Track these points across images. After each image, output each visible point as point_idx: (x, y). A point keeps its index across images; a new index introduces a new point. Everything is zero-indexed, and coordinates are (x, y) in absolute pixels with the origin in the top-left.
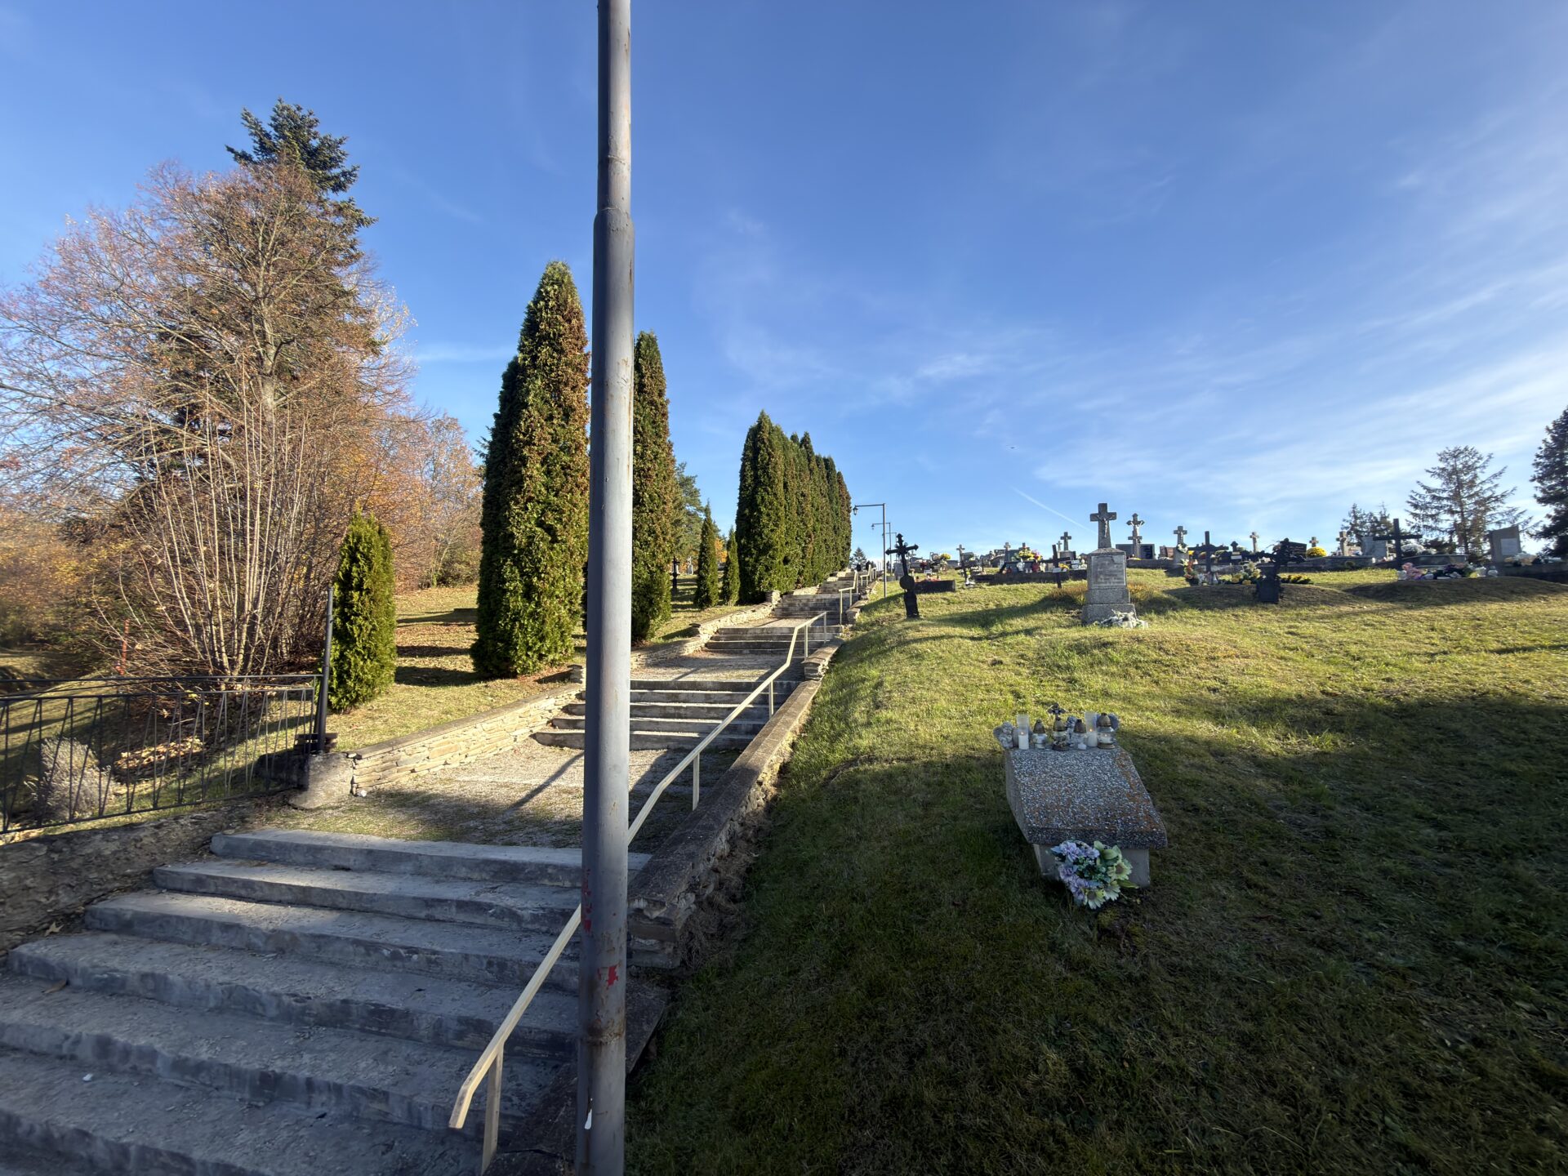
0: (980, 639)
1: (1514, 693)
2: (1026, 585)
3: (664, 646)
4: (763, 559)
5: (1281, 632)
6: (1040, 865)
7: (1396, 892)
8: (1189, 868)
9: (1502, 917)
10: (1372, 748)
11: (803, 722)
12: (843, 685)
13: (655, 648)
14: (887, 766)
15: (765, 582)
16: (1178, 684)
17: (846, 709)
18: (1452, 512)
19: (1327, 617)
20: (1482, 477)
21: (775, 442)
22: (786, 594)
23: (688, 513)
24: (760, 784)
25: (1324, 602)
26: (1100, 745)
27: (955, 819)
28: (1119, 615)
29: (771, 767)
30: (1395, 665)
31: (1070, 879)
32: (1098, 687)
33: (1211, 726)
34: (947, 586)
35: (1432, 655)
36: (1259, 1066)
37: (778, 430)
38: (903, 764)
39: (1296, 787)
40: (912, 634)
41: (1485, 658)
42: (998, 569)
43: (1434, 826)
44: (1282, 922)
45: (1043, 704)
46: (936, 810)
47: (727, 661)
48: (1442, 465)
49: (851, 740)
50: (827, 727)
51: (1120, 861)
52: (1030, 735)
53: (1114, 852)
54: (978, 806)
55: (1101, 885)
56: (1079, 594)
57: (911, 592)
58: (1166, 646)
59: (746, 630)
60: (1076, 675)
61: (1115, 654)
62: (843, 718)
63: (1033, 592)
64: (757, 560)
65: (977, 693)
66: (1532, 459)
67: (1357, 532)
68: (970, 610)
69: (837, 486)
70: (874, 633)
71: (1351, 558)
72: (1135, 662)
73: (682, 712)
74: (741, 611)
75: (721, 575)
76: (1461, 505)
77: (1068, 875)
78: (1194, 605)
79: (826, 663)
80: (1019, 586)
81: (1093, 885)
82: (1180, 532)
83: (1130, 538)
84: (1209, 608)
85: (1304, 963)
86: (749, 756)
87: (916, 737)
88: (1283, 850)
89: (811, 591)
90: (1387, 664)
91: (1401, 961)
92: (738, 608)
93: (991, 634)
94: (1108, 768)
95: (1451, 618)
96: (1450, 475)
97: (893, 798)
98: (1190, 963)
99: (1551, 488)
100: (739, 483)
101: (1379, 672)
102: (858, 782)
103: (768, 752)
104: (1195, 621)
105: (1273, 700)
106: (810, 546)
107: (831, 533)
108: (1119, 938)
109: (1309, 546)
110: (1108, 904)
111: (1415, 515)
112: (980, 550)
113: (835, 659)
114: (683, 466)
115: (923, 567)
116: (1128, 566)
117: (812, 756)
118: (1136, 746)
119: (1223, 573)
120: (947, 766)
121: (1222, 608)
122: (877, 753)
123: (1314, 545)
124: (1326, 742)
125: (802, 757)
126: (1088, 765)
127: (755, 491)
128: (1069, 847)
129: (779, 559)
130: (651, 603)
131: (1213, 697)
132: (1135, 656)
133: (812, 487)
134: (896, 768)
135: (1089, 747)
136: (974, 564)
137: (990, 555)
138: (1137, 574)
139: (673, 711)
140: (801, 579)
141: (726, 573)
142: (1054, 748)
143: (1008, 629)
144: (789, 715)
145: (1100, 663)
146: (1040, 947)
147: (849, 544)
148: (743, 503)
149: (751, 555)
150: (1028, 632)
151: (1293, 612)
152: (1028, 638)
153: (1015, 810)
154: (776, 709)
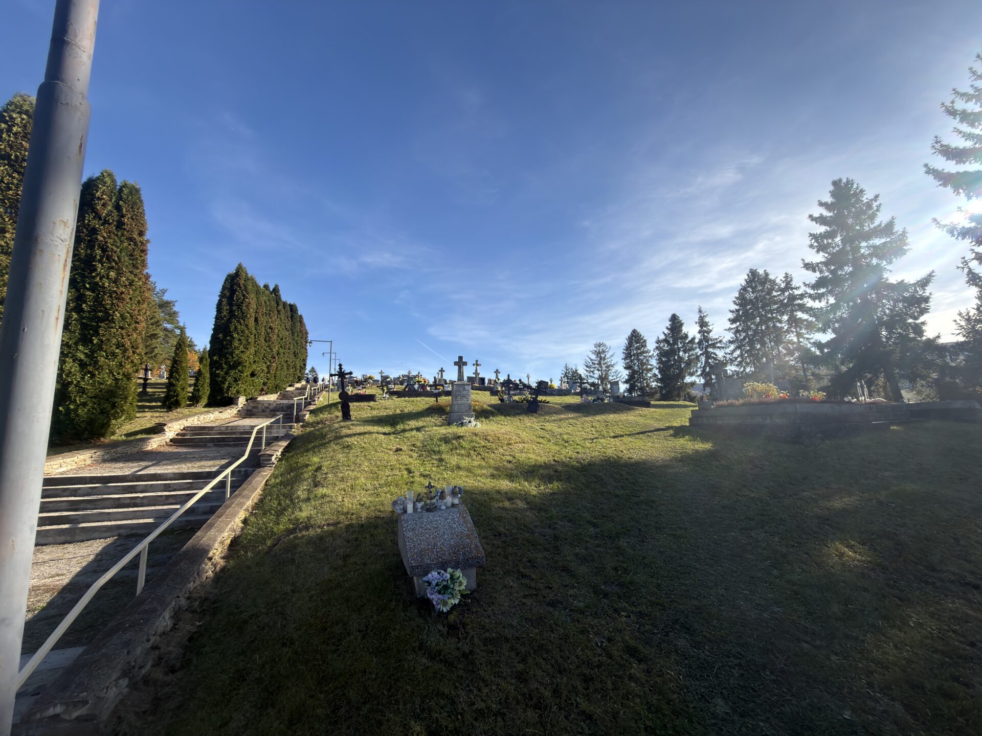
0: (389, 434)
1: (618, 457)
2: (419, 399)
3: (124, 443)
4: (232, 372)
5: (538, 428)
6: (417, 589)
7: (581, 565)
8: (495, 572)
9: (615, 569)
10: (572, 488)
11: (256, 501)
12: (291, 469)
13: (115, 444)
14: (319, 530)
15: (233, 390)
16: (493, 459)
17: (292, 488)
18: (598, 370)
19: (556, 420)
20: (608, 356)
21: (250, 287)
22: (251, 399)
23: (166, 329)
24: (210, 559)
25: (555, 413)
26: (453, 505)
27: (365, 564)
28: (466, 419)
29: (222, 543)
30: (580, 445)
31: (433, 596)
32: (454, 463)
33: (508, 483)
34: (371, 398)
35: (593, 439)
36: (525, 690)
37: (252, 279)
38: (332, 528)
39: (543, 514)
40: (345, 431)
41: (609, 441)
42: (404, 386)
43: (594, 526)
44: (536, 595)
45: (424, 476)
46: (352, 560)
47: (190, 453)
48: (595, 349)
49: (293, 513)
50: (275, 504)
51: (461, 579)
52: (414, 503)
53: (458, 573)
54: (380, 553)
55: (450, 596)
56: (447, 406)
57: (346, 401)
58: (489, 438)
59: (212, 428)
60: (443, 456)
61: (464, 443)
62: (290, 496)
63: (423, 403)
64: (227, 373)
65: (385, 472)
66: (622, 351)
67: (567, 376)
68: (385, 414)
69: (298, 324)
70: (318, 430)
71: (564, 390)
72: (473, 447)
73: (138, 501)
74: (208, 412)
75: (192, 381)
76: (601, 367)
77: (432, 594)
78: (502, 414)
79: (279, 453)
80: (415, 399)
81: (446, 597)
82: (497, 372)
83: (474, 373)
84: (509, 415)
85: (545, 618)
86: (202, 537)
87: (342, 506)
88: (537, 551)
89: (273, 397)
90: (577, 445)
91: (582, 604)
92: (206, 409)
93: (396, 430)
94: (457, 519)
95: (599, 421)
96: (598, 354)
97: (322, 555)
98: (494, 635)
99: (628, 363)
100: (215, 313)
101: (575, 448)
102: (295, 547)
103: (221, 531)
104: (502, 422)
105: (535, 466)
106: (274, 364)
107: (292, 356)
108: (458, 629)
109: (549, 384)
110: (454, 607)
111: (587, 371)
112: (393, 374)
113: (287, 450)
114: (164, 292)
115: (357, 383)
116: (472, 389)
117: (260, 529)
118: (472, 499)
119: (515, 395)
120: (362, 525)
121: (515, 415)
122: (312, 522)
123: (551, 382)
124: (555, 486)
125: (251, 530)
126: (446, 519)
127: (229, 321)
128: (433, 575)
129: (247, 373)
130: (114, 406)
131: (509, 466)
132: (474, 444)
133: (278, 324)
134: (327, 531)
135: (447, 507)
136: (389, 383)
137: (399, 378)
138: (477, 394)
139: (128, 501)
140: (265, 388)
141: (197, 380)
142: (428, 510)
143: (407, 427)
144: (243, 497)
145: (456, 448)
146: (414, 648)
147: (305, 365)
148: (217, 329)
149: (222, 369)
150: (418, 429)
151: (543, 418)
152: (418, 433)
153: (403, 555)
154: (232, 493)
